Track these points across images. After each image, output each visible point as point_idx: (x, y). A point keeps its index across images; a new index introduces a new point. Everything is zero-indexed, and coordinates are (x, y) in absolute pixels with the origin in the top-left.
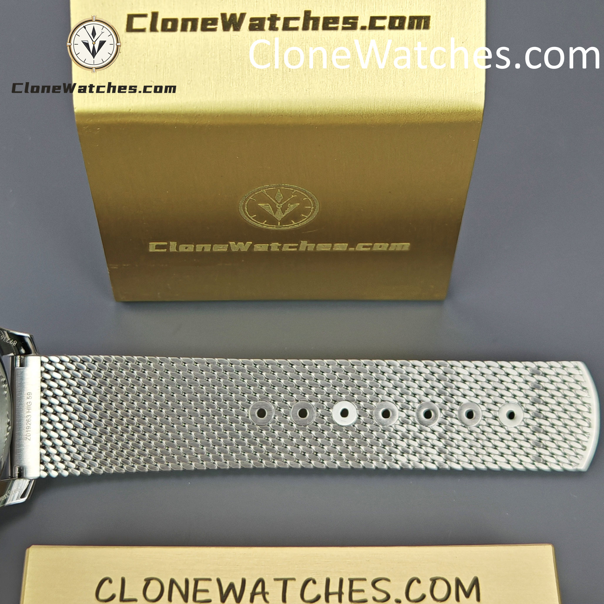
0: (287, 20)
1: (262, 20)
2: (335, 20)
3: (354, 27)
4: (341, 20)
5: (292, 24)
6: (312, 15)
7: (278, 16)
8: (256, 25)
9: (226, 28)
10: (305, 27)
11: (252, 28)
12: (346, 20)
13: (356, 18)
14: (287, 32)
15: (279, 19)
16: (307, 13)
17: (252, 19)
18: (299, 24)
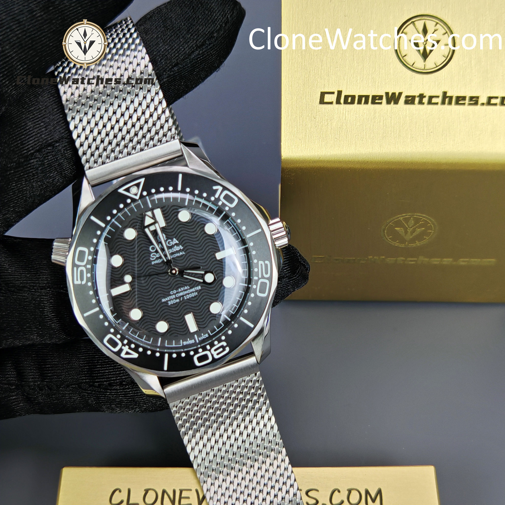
0: (431, 98)
1: (414, 97)
2: (464, 98)
3: (476, 103)
4: (467, 99)
5: (434, 100)
6: (448, 95)
7: (424, 95)
8: (410, 100)
9: (388, 102)
10: (443, 103)
11: (406, 102)
12: (471, 98)
13: (478, 97)
14: (430, 106)
15: (425, 97)
16: (445, 93)
17: (407, 97)
18: (439, 100)
